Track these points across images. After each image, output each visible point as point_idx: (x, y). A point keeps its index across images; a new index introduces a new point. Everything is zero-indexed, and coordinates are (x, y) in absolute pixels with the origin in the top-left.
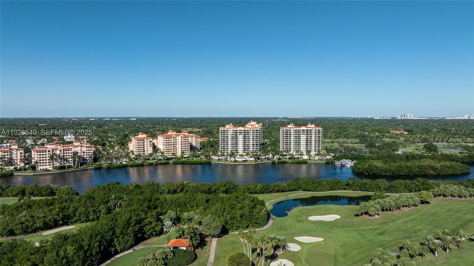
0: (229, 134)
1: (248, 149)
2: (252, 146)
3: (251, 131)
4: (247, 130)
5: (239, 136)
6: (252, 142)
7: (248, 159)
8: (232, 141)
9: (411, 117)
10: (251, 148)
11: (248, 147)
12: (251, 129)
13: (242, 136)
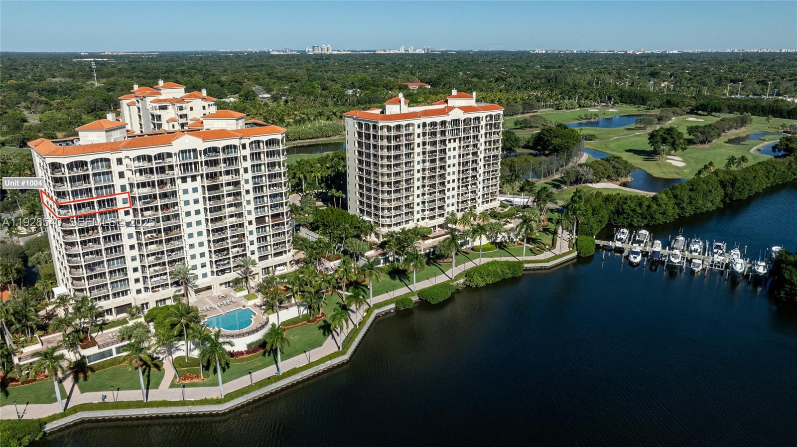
2: (253, 227)
3: (244, 153)
4: (226, 149)
5: (184, 186)
6: (256, 209)
9: (328, 51)
10: (251, 238)
12: (243, 141)
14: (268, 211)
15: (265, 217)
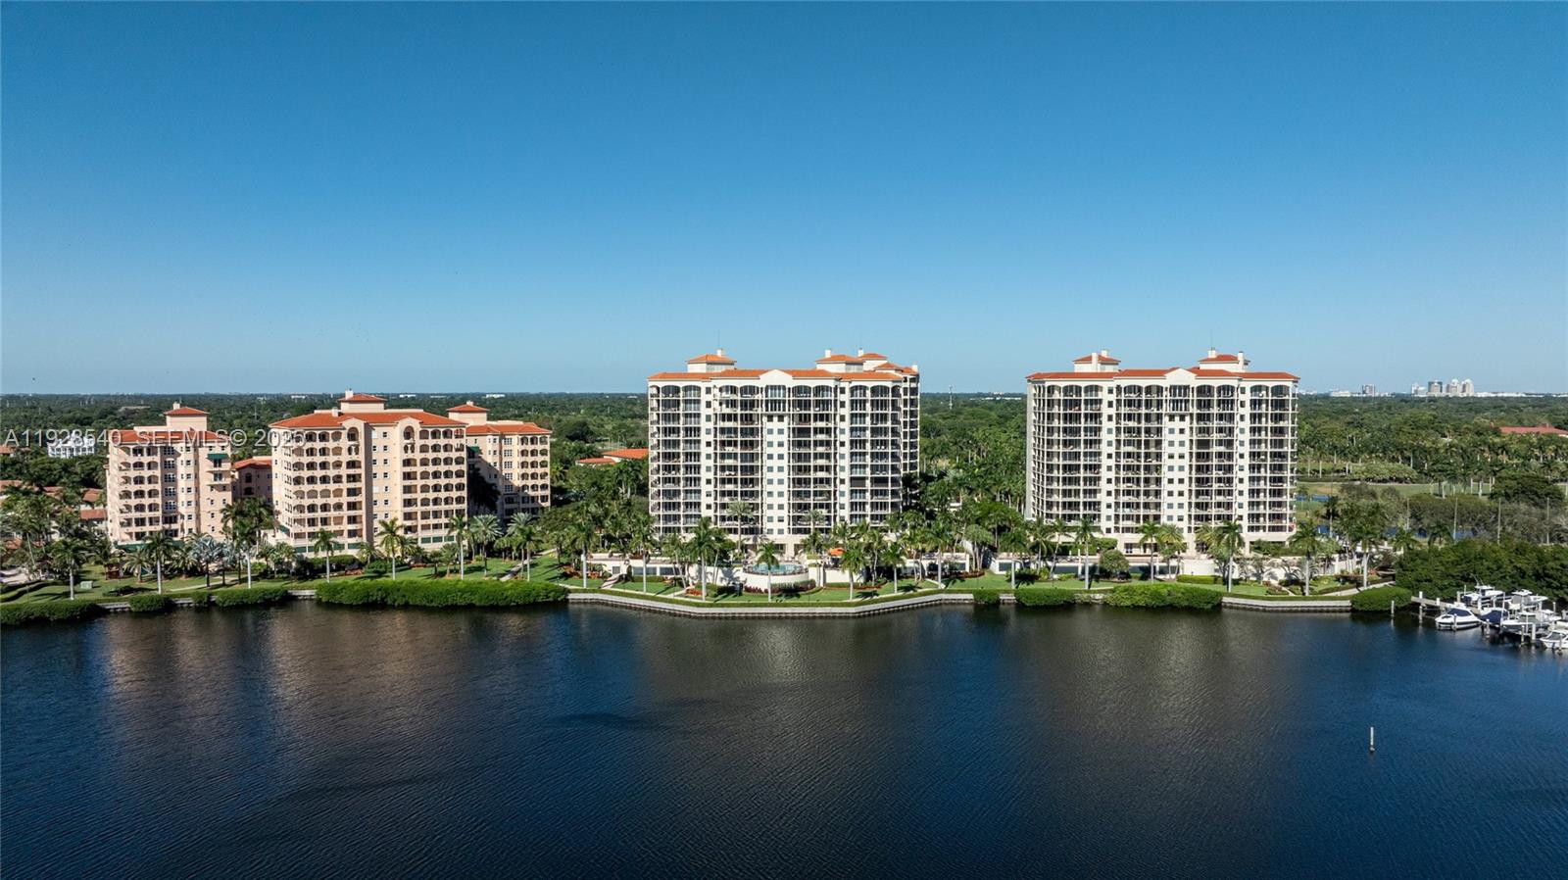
0: (704, 411)
1: (824, 512)
2: (846, 488)
3: (842, 397)
4: (819, 390)
5: (768, 425)
6: (852, 467)
7: (813, 574)
8: (723, 456)
10: (842, 500)
11: (821, 493)
12: (842, 385)
13: (784, 425)
14: (868, 472)
15: (864, 479)
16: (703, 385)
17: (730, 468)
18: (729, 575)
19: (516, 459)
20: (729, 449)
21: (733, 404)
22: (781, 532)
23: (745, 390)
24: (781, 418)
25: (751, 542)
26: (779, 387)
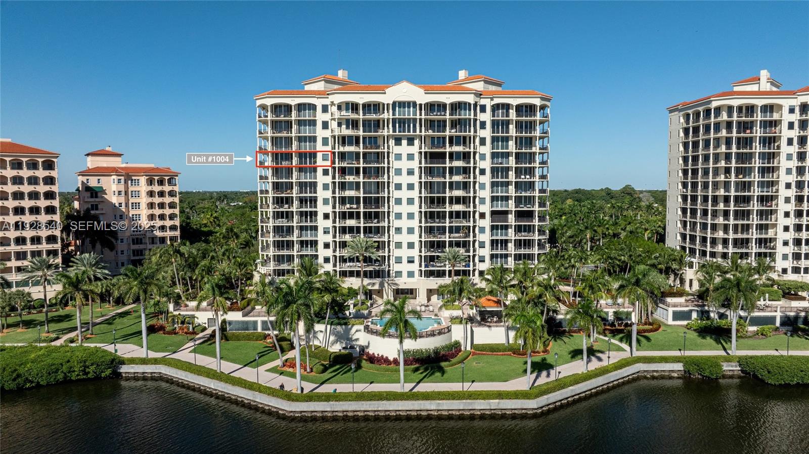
0: (320, 133)
1: (462, 251)
2: (486, 223)
3: (482, 117)
4: (457, 107)
5: (397, 150)
6: (493, 199)
7: (458, 333)
8: (343, 186)
10: (481, 237)
11: (458, 229)
12: (483, 102)
13: (415, 149)
14: (511, 205)
15: (506, 213)
16: (319, 103)
17: (351, 200)
18: (344, 337)
19: (144, 200)
20: (350, 178)
21: (354, 124)
22: (411, 274)
23: (367, 107)
24: (411, 141)
25: (377, 287)
26: (409, 103)
